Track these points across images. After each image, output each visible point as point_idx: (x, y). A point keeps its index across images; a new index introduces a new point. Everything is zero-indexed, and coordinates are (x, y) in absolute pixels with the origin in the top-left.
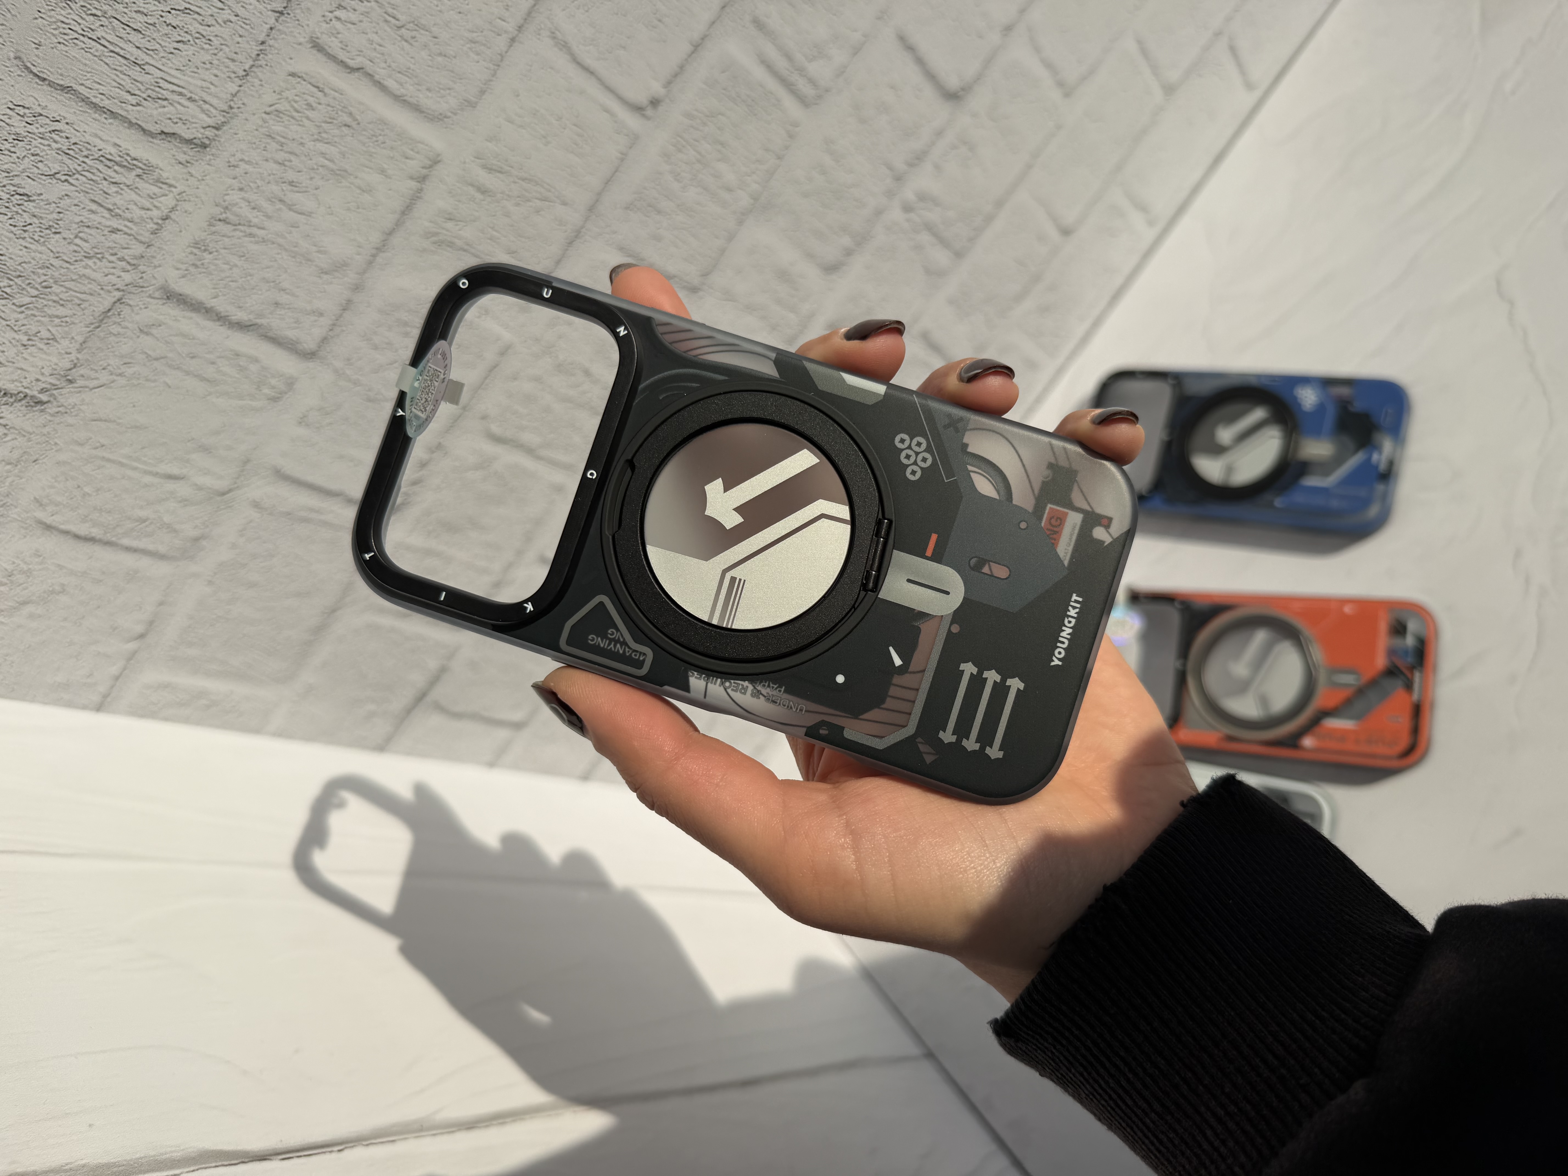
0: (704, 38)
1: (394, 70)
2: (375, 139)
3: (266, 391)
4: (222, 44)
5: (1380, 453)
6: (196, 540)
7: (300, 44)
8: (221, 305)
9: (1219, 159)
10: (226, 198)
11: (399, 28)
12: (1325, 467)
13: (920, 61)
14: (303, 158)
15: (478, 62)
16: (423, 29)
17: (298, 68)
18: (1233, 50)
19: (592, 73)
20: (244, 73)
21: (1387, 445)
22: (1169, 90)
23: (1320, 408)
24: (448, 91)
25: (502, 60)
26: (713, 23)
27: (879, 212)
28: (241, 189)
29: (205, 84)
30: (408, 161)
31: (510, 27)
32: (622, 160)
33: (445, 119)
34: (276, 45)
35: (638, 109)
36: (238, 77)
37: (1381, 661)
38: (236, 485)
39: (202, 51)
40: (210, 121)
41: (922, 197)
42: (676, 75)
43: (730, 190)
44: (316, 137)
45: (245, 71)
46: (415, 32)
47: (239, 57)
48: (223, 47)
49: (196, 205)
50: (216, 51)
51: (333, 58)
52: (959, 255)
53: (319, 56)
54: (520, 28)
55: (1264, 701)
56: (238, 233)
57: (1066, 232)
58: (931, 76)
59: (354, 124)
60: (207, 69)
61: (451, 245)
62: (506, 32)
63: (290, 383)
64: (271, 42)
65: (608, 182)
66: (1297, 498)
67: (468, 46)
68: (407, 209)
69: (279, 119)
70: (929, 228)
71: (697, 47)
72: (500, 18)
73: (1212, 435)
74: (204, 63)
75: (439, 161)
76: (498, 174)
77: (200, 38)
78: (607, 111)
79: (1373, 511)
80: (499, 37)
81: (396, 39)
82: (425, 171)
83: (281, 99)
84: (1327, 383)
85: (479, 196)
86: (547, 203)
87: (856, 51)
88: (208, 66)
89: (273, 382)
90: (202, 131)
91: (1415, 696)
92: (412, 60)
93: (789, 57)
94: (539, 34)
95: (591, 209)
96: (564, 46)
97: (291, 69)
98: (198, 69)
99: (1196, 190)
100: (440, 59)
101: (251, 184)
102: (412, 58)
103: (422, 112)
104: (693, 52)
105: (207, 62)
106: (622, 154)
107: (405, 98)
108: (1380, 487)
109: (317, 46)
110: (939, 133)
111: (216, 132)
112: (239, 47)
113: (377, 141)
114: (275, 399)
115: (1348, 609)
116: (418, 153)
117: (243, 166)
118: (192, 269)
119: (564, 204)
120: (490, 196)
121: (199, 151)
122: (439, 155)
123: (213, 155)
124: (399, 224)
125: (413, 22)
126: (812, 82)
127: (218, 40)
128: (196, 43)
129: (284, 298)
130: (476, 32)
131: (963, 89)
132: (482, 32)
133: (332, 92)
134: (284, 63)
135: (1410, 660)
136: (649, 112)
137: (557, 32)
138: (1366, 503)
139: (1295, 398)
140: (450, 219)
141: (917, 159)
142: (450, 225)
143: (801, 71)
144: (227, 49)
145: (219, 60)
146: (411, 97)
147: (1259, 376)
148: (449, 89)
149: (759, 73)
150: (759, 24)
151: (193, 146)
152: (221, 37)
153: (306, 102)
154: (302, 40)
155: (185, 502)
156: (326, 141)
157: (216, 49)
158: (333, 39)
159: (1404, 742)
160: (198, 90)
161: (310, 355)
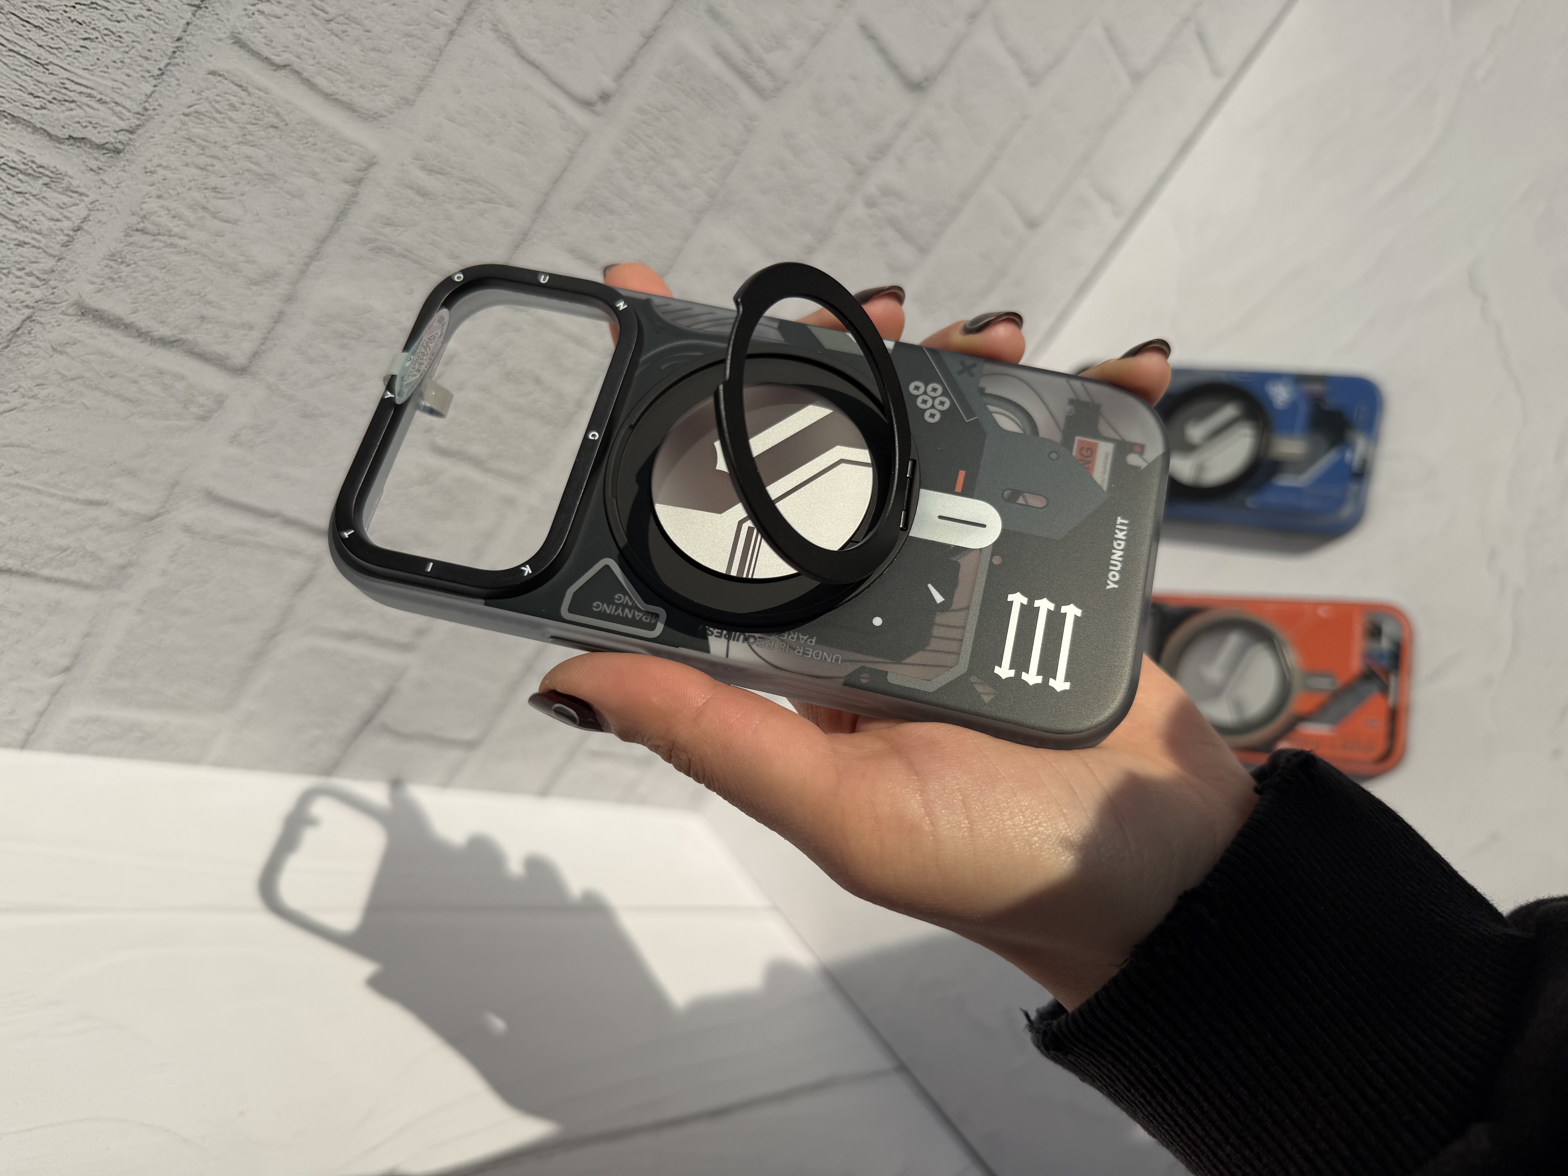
0: (657, 28)
1: (324, 67)
2: (304, 141)
3: (194, 409)
4: (133, 41)
5: (1353, 451)
6: (123, 567)
7: (220, 40)
8: (142, 320)
9: (1186, 146)
10: (144, 206)
11: (329, 21)
12: (1299, 466)
13: (883, 51)
14: (227, 162)
15: (415, 57)
16: (354, 22)
17: (219, 65)
18: (1201, 37)
19: (537, 67)
20: (159, 72)
21: (1360, 444)
22: (1137, 77)
23: (1293, 406)
24: (383, 89)
25: (440, 55)
26: (666, 13)
27: (841, 208)
28: (159, 197)
29: (115, 85)
30: (341, 163)
31: (449, 19)
32: (571, 158)
33: (381, 119)
34: (194, 42)
35: (587, 104)
36: (153, 76)
37: (1356, 665)
38: (164, 510)
39: (112, 49)
40: (123, 125)
41: (887, 192)
42: (627, 69)
43: (685, 187)
44: (240, 139)
45: (160, 69)
46: (346, 26)
47: (153, 55)
48: (135, 44)
49: (111, 214)
50: (127, 49)
51: (255, 54)
52: (923, 250)
53: (242, 52)
54: (460, 20)
55: (1238, 706)
56: (157, 244)
57: (1032, 224)
58: (894, 66)
59: (281, 125)
60: (118, 68)
61: (389, 251)
62: (445, 24)
63: (220, 401)
64: (188, 38)
65: (556, 181)
66: (1269, 497)
67: (404, 40)
68: (341, 215)
69: (198, 121)
70: (893, 223)
71: (649, 38)
72: (438, 10)
73: (1182, 433)
74: (115, 62)
75: (375, 164)
76: (439, 176)
77: (108, 35)
78: (554, 106)
79: (1347, 511)
80: (436, 30)
81: (325, 33)
82: (360, 174)
83: (201, 99)
84: (1299, 379)
85: (419, 199)
86: (492, 205)
87: (816, 40)
88: (119, 65)
89: (202, 400)
90: (115, 135)
91: (1391, 700)
92: (344, 56)
93: (745, 48)
94: (480, 27)
95: (539, 210)
96: (507, 39)
97: (211, 68)
98: (108, 68)
99: (1163, 179)
100: (373, 54)
101: (171, 191)
102: (343, 53)
103: (354, 111)
104: (645, 44)
105: (118, 61)
106: (570, 151)
107: (336, 96)
108: (1353, 487)
109: (239, 42)
110: (903, 125)
111: (131, 136)
112: (153, 44)
113: (307, 143)
114: (203, 418)
115: (1322, 612)
116: (352, 154)
117: (161, 172)
118: (108, 283)
119: (510, 205)
120: (430, 199)
121: (111, 157)
122: (374, 157)
123: (127, 160)
124: (333, 230)
125: (343, 15)
126: (770, 73)
127: (129, 37)
128: (105, 41)
129: (210, 312)
130: (412, 25)
131: (927, 80)
132: (418, 25)
133: (257, 91)
134: (202, 61)
135: (1385, 663)
136: (599, 107)
137: (500, 25)
138: (1339, 502)
139: (1266, 395)
140: (388, 224)
141: (880, 152)
142: (388, 230)
143: (759, 62)
144: (139, 47)
145: (131, 58)
146: (343, 95)
147: (1230, 373)
148: (384, 86)
149: (715, 65)
150: (714, 14)
151: (105, 152)
152: (133, 34)
153: (228, 103)
154: (222, 36)
155: (109, 528)
156: (252, 144)
157: (128, 46)
158: (256, 34)
159: (1380, 747)
160: (109, 91)
161: (241, 371)
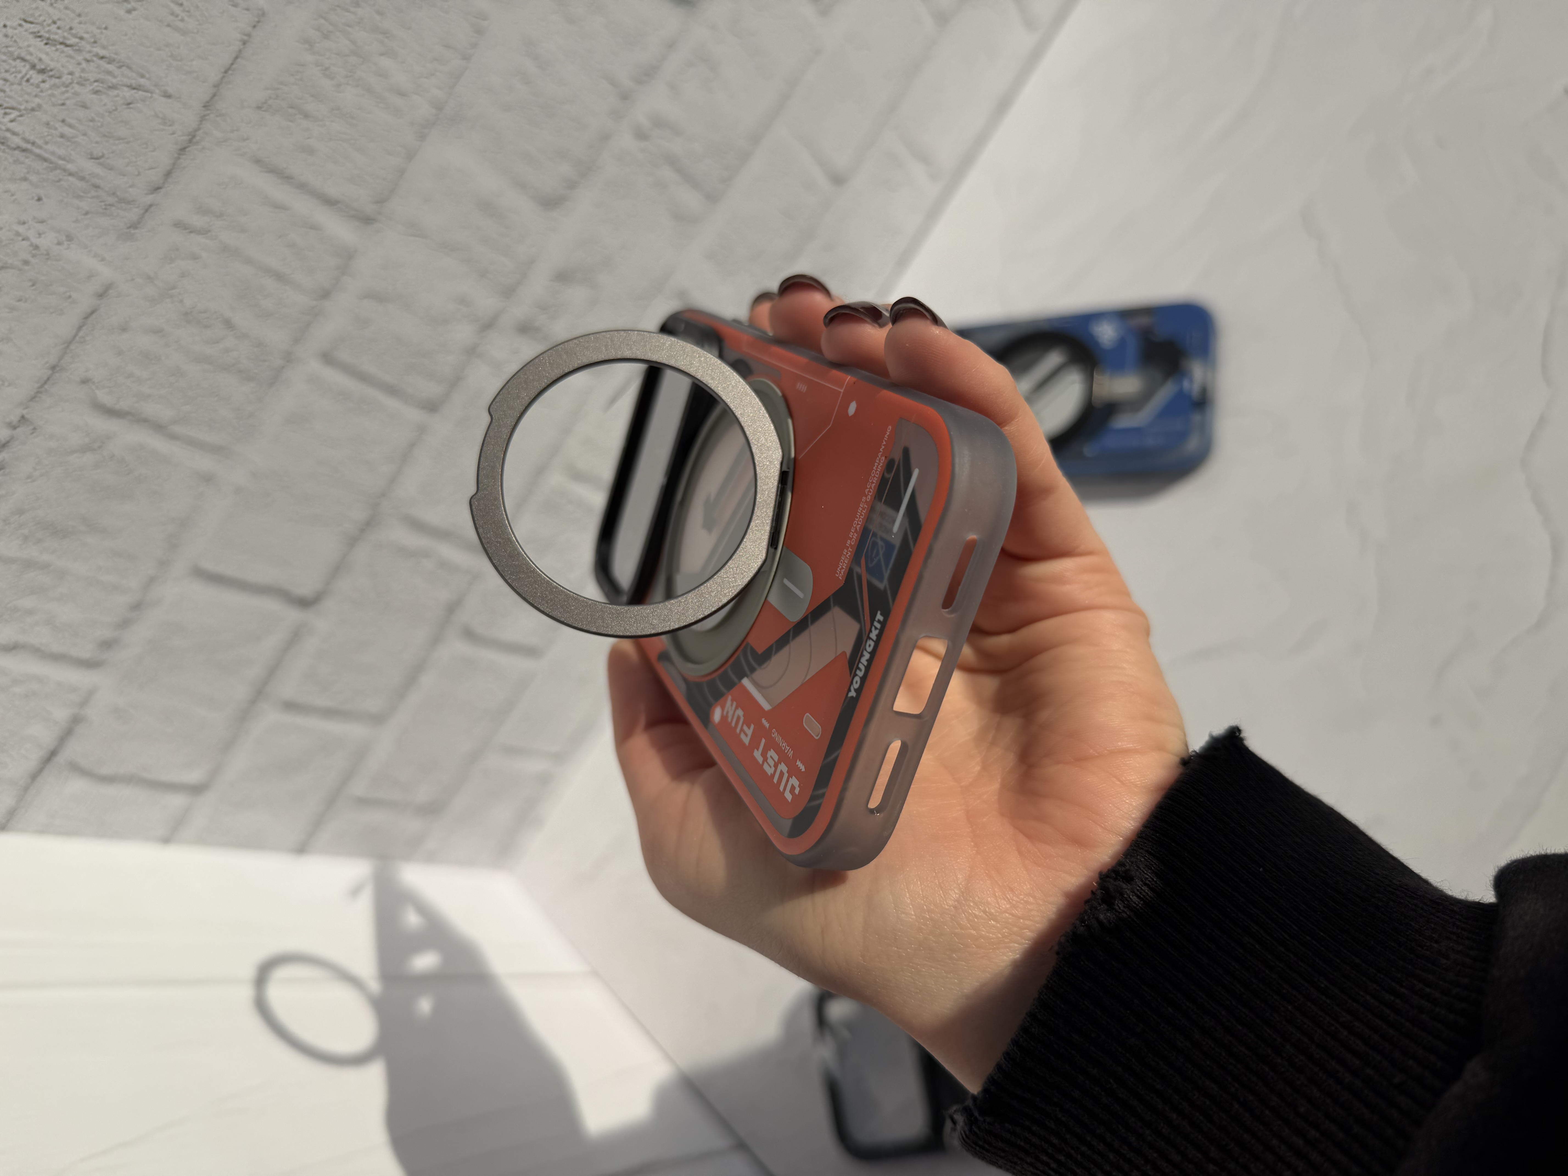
5: (1191, 379)
12: (1135, 404)
21: (1198, 371)
22: (941, 18)
23: (1121, 344)
27: (605, 137)
41: (659, 122)
43: (402, 94)
52: (712, 198)
57: (838, 180)
66: (1108, 442)
70: (671, 161)
79: (1194, 444)
84: (1126, 315)
86: (140, 93)
95: (209, 105)
106: (243, 34)
108: (1196, 418)
110: (671, 45)
119: (168, 96)
120: (52, 77)
138: (1184, 436)
139: (1091, 336)
141: (646, 75)
147: (1050, 320)
